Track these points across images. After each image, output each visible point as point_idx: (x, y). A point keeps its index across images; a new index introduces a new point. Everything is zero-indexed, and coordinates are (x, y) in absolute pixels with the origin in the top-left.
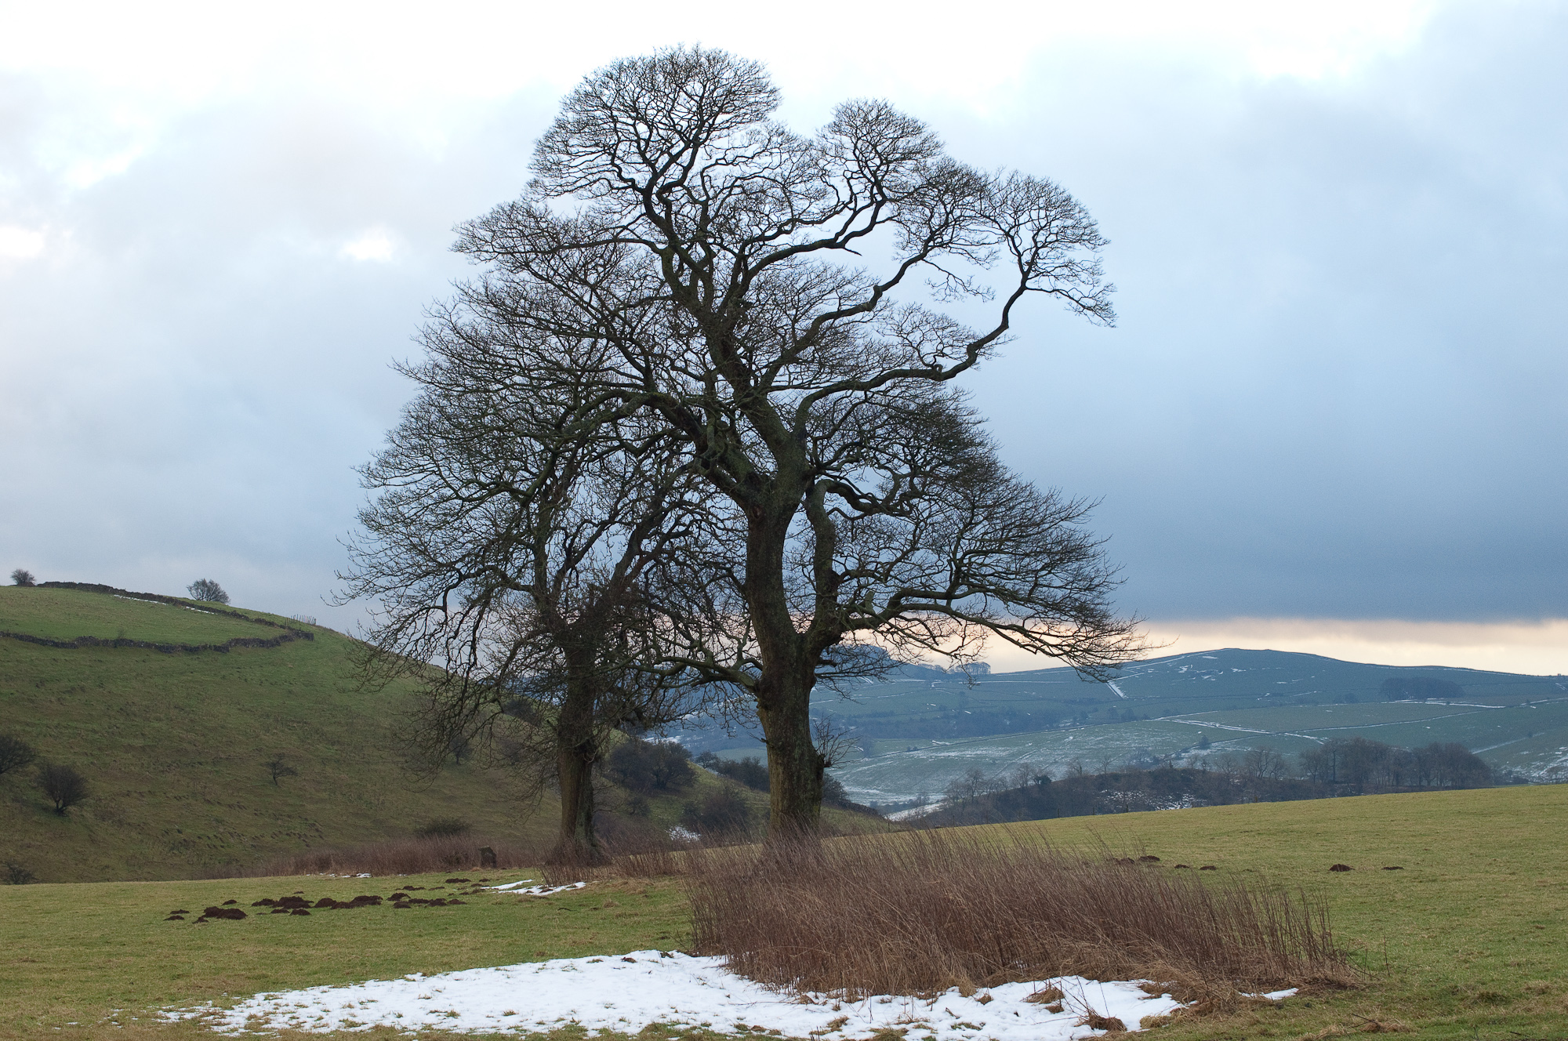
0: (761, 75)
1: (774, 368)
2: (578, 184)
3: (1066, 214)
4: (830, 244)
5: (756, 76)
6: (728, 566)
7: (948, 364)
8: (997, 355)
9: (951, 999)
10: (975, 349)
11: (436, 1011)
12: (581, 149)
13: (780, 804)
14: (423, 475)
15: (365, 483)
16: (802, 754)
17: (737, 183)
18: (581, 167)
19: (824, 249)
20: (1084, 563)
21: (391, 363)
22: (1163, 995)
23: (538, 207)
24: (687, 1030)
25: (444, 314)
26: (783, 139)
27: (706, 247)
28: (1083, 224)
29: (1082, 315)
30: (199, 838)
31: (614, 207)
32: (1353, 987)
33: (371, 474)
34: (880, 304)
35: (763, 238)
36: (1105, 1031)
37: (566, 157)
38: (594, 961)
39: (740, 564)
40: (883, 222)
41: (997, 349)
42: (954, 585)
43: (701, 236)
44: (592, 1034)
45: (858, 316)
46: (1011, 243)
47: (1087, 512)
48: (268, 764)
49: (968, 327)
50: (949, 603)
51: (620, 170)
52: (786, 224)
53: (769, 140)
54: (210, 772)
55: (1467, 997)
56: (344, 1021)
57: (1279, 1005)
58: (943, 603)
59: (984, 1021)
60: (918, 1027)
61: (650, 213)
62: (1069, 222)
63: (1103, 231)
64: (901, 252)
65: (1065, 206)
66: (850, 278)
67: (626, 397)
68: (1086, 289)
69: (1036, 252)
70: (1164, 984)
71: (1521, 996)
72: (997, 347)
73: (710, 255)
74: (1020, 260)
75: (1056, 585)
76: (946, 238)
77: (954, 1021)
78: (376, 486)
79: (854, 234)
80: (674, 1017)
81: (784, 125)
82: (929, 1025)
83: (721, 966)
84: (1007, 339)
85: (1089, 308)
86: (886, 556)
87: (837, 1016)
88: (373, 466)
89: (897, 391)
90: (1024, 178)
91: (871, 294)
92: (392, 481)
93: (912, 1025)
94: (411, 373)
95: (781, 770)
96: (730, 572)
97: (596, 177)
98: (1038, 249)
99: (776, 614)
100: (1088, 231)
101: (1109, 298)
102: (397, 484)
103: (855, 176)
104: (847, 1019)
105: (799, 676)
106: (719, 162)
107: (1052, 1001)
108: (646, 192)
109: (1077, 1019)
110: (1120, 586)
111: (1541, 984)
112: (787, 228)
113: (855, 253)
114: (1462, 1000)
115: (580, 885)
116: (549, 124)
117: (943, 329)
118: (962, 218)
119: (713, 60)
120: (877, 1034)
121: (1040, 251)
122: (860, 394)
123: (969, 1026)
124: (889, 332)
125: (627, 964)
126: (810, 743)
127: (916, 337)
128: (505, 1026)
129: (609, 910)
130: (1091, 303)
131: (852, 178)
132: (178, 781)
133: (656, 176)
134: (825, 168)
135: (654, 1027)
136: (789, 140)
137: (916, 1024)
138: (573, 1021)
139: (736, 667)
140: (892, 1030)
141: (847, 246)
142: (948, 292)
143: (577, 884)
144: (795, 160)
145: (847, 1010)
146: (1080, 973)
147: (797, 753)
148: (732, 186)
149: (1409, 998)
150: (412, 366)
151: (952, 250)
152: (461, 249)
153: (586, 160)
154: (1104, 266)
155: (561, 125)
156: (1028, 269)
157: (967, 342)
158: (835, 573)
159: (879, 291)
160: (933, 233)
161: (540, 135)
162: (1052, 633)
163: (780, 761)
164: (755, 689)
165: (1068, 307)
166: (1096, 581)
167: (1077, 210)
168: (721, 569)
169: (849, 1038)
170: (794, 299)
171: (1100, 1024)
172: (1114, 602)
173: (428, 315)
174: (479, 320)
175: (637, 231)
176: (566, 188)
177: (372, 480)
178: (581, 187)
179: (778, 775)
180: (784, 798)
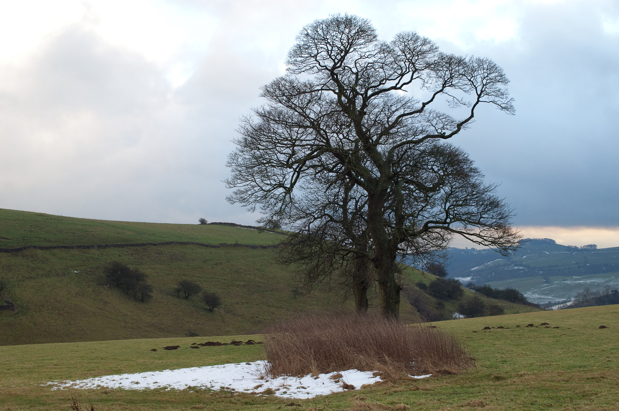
3: (494, 71)
4: (395, 88)
5: (368, 25)
7: (448, 133)
8: (469, 128)
9: (307, 378)
10: (459, 126)
13: (383, 305)
16: (391, 285)
20: (500, 208)
22: (378, 376)
28: (501, 75)
34: (424, 110)
36: (347, 390)
40: (415, 79)
41: (469, 125)
45: (414, 115)
47: (495, 189)
48: (292, 291)
49: (456, 118)
51: (319, 63)
52: (382, 80)
54: (270, 294)
59: (310, 386)
63: (507, 76)
65: (492, 68)
68: (503, 101)
70: (380, 372)
71: (511, 377)
72: (469, 124)
77: (299, 386)
78: (232, 187)
79: (405, 84)
82: (289, 387)
84: (472, 121)
85: (504, 108)
90: (476, 58)
91: (421, 106)
93: (283, 387)
97: (312, 65)
100: (502, 78)
101: (513, 104)
104: (262, 385)
105: (389, 255)
106: (362, 57)
107: (337, 379)
108: (332, 71)
109: (341, 385)
112: (383, 82)
113: (407, 91)
114: (489, 378)
123: (303, 388)
124: (424, 121)
126: (394, 281)
131: (406, 62)
132: (257, 298)
133: (335, 64)
141: (402, 89)
142: (454, 104)
147: (389, 285)
151: (456, 87)
154: (508, 92)
155: (299, 47)
156: (480, 94)
159: (424, 104)
160: (446, 81)
163: (383, 288)
164: (373, 260)
165: (497, 108)
166: (505, 215)
167: (499, 69)
171: (346, 387)
176: (301, 70)
177: (230, 185)
178: (308, 70)
179: (382, 293)
180: (384, 302)
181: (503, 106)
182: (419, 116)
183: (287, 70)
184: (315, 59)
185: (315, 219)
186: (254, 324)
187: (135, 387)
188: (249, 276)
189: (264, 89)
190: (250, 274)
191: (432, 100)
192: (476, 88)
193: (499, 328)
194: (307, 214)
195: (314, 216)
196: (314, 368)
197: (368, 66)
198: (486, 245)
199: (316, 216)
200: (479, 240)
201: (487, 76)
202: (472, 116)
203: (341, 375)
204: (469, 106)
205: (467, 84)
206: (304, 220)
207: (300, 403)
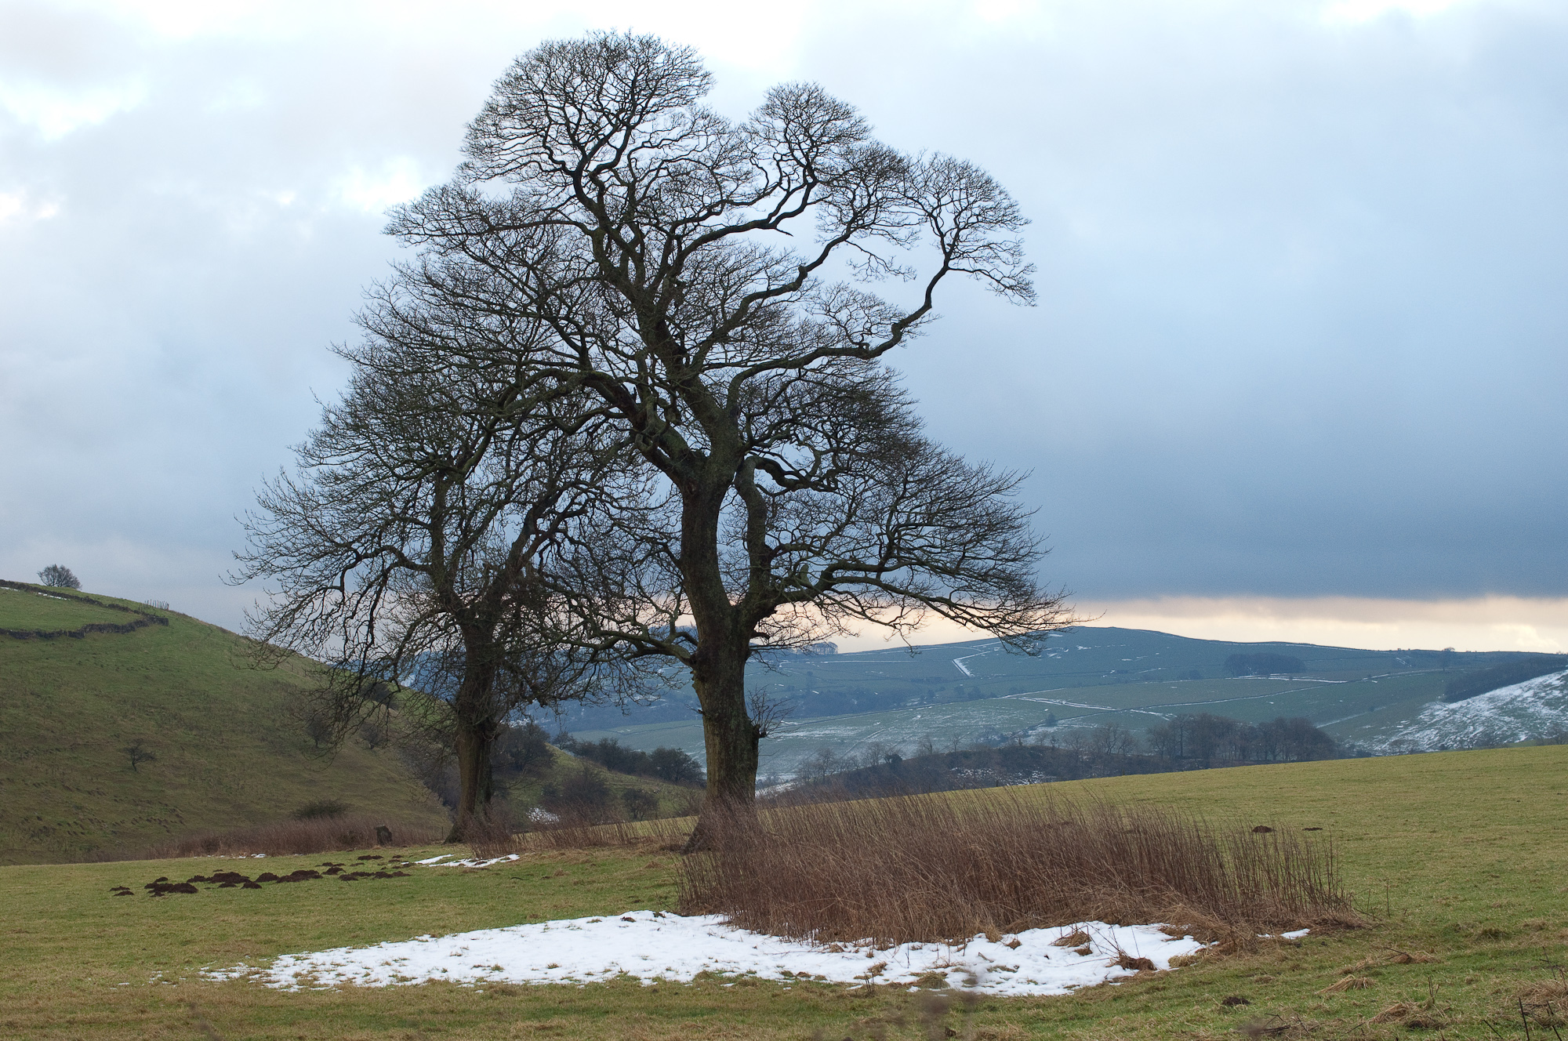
0: (694, 58)
1: (706, 346)
2: (508, 167)
3: (986, 196)
4: (763, 224)
5: (689, 60)
6: (665, 541)
7: (874, 343)
8: (921, 333)
9: (979, 945)
10: (901, 327)
11: (479, 966)
12: (513, 131)
13: (717, 774)
14: (359, 454)
15: (302, 462)
16: (738, 725)
17: (663, 166)
18: (513, 150)
19: (756, 231)
20: (1008, 535)
21: (330, 347)
22: (1185, 937)
23: (469, 189)
24: (737, 977)
25: (384, 295)
26: (711, 123)
27: (635, 229)
28: (1004, 205)
29: (1003, 296)
30: (59, 824)
31: (538, 188)
32: (1360, 926)
33: (308, 453)
34: (806, 283)
35: (696, 219)
36: (1137, 971)
37: (496, 141)
38: (593, 921)
39: (677, 539)
41: (923, 328)
42: (885, 559)
43: (628, 219)
44: (646, 983)
45: (785, 296)
46: (933, 222)
47: (1017, 485)
48: (126, 750)
49: (895, 306)
50: (878, 576)
51: (552, 152)
52: (717, 204)
53: (694, 123)
54: (69, 759)
55: (1471, 935)
56: (393, 976)
57: (1297, 944)
58: (872, 576)
59: (1018, 964)
60: (957, 970)
61: (580, 195)
62: (990, 204)
63: (1024, 213)
64: (823, 234)
65: (985, 187)
66: (779, 257)
67: (561, 377)
68: (1006, 270)
69: (957, 235)
70: (1185, 927)
71: (1520, 932)
72: (923, 326)
73: (640, 237)
74: (942, 242)
75: (984, 557)
76: (867, 220)
77: (988, 965)
78: (313, 465)
80: (719, 966)
81: (709, 107)
82: (966, 968)
83: (721, 924)
84: (931, 318)
85: (1011, 287)
86: (823, 530)
87: (871, 963)
88: (309, 446)
89: (829, 370)
90: (946, 159)
91: (797, 274)
92: (328, 460)
93: (949, 969)
94: (349, 356)
95: (717, 741)
96: (666, 548)
97: (526, 160)
98: (959, 230)
99: (711, 587)
100: (1009, 211)
101: (1028, 277)
102: (334, 463)
103: (785, 158)
104: (886, 965)
105: (734, 649)
106: (645, 145)
107: (1080, 944)
108: (576, 175)
109: (1108, 960)
110: (1047, 555)
111: (1538, 921)
112: (718, 209)
113: (787, 233)
114: (1466, 936)
115: (513, 857)
116: (477, 109)
117: (871, 307)
118: (884, 200)
119: (646, 44)
120: (918, 978)
121: (961, 233)
122: (793, 373)
123: (1004, 969)
124: (818, 311)
125: (627, 923)
126: (746, 714)
127: (843, 316)
128: (556, 976)
129: (561, 879)
130: (1013, 282)
131: (781, 160)
132: (36, 767)
133: (586, 159)
134: (754, 151)
135: (705, 974)
136: (716, 122)
137: (954, 968)
138: (622, 972)
139: (670, 641)
140: (935, 974)
141: (778, 227)
142: (869, 272)
143: (510, 856)
144: (723, 143)
145: (880, 957)
146: (1100, 919)
147: (733, 724)
148: (658, 169)
149: (1416, 936)
150: (350, 347)
151: (874, 232)
152: (392, 232)
153: (517, 142)
154: (1024, 247)
155: (492, 109)
156: (950, 252)
157: (896, 320)
158: (768, 547)
159: (804, 271)
160: (856, 214)
161: (471, 120)
162: (977, 606)
163: (716, 732)
164: (690, 661)
165: (989, 287)
166: (1022, 552)
167: (997, 192)
168: (657, 545)
169: (895, 981)
170: (725, 278)
171: (1131, 964)
172: (1040, 574)
173: (368, 296)
174: (417, 301)
175: (566, 212)
176: (497, 170)
177: (309, 459)
178: (511, 170)
179: (715, 745)
180: (720, 768)
183: (461, 168)
185: (359, 558)
186: (32, 836)
189: (393, 214)
191: (823, 259)
192: (942, 236)
195: (355, 551)
202: (929, 307)
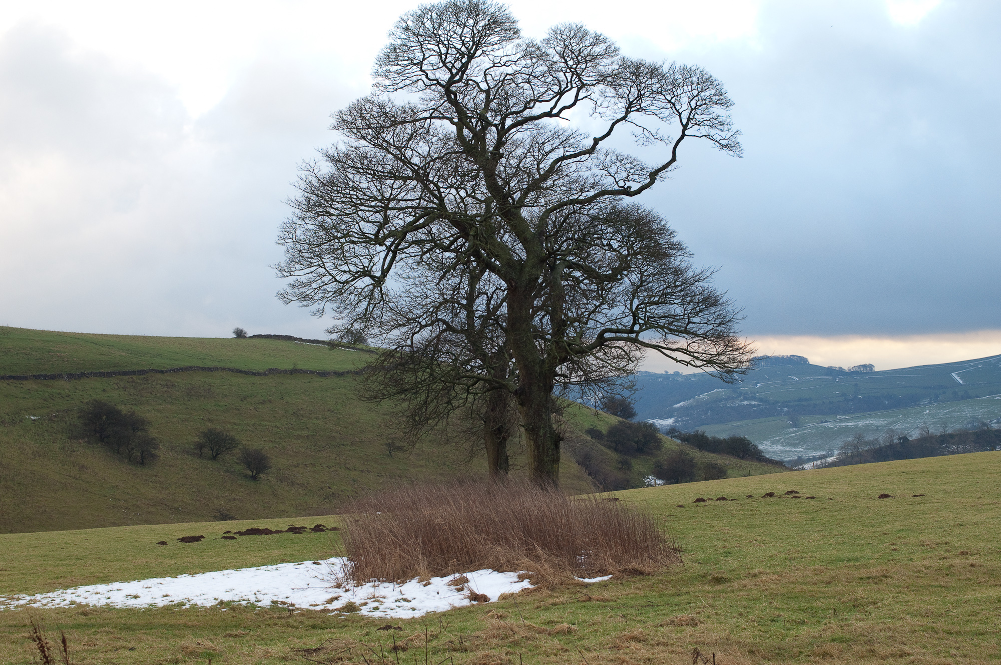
4: (549, 114)
8: (669, 177)
9: (410, 584)
10: (653, 175)
13: (533, 464)
16: (545, 434)
20: (719, 307)
22: (525, 580)
28: (721, 93)
30: (342, 491)
34: (596, 150)
36: (476, 602)
45: (580, 158)
47: (712, 276)
48: (386, 444)
51: (427, 74)
52: (529, 102)
54: (350, 450)
59: (416, 597)
63: (730, 95)
65: (706, 81)
68: (723, 134)
70: (529, 574)
72: (668, 173)
74: (680, 118)
77: (398, 597)
79: (565, 108)
82: (382, 600)
85: (725, 146)
91: (592, 143)
93: (372, 600)
95: (532, 443)
97: (414, 79)
99: (526, 346)
100: (722, 98)
101: (739, 139)
105: (542, 385)
106: (496, 65)
107: (460, 585)
108: (446, 87)
109: (466, 595)
112: (530, 105)
113: (569, 119)
123: (405, 600)
126: (551, 426)
132: (329, 456)
133: (452, 76)
137: (375, 599)
140: (359, 603)
141: (561, 115)
142: (645, 139)
147: (541, 433)
150: (295, 201)
152: (335, 128)
154: (732, 120)
155: (393, 48)
156: (687, 123)
159: (597, 141)
160: (631, 103)
161: (380, 54)
163: (533, 438)
164: (515, 393)
166: (727, 319)
167: (717, 83)
169: (327, 608)
171: (475, 598)
172: (738, 331)
173: (299, 169)
174: (332, 172)
179: (531, 446)
180: (534, 461)
181: (723, 142)
182: (589, 160)
183: (376, 85)
184: (419, 69)
185: (422, 327)
186: (325, 499)
187: (133, 603)
188: (316, 422)
189: (337, 117)
190: (318, 419)
191: (608, 134)
192: (680, 114)
193: (719, 499)
194: (409, 319)
195: (420, 323)
196: (422, 568)
197: (506, 78)
198: (697, 367)
199: (424, 323)
200: (687, 358)
201: (697, 96)
202: (674, 159)
203: (467, 579)
204: (668, 142)
205: (666, 107)
206: (404, 329)
207: (400, 624)
